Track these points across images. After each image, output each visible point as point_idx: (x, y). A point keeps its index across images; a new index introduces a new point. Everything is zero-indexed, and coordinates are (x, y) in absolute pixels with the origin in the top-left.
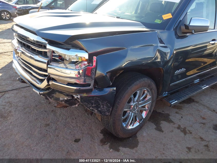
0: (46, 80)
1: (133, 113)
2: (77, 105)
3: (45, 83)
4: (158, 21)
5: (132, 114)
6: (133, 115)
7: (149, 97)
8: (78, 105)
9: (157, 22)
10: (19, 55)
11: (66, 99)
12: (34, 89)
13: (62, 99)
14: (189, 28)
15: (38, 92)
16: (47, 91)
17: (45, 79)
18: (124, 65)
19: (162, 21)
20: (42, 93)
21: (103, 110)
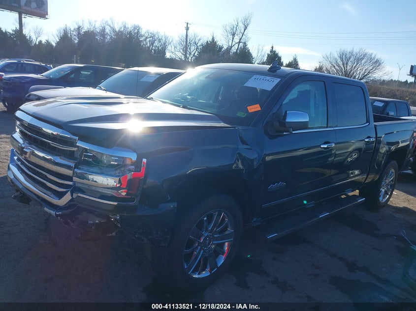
0: (69, 193)
1: (202, 251)
2: (114, 234)
3: (67, 198)
4: (241, 115)
5: (200, 251)
6: (201, 253)
7: (230, 230)
8: (116, 233)
9: (239, 115)
10: (27, 156)
11: (97, 221)
12: (46, 209)
13: (92, 222)
14: (287, 125)
15: (53, 213)
16: (69, 211)
17: (68, 191)
18: (190, 171)
19: (246, 114)
20: (60, 213)
21: (156, 237)
